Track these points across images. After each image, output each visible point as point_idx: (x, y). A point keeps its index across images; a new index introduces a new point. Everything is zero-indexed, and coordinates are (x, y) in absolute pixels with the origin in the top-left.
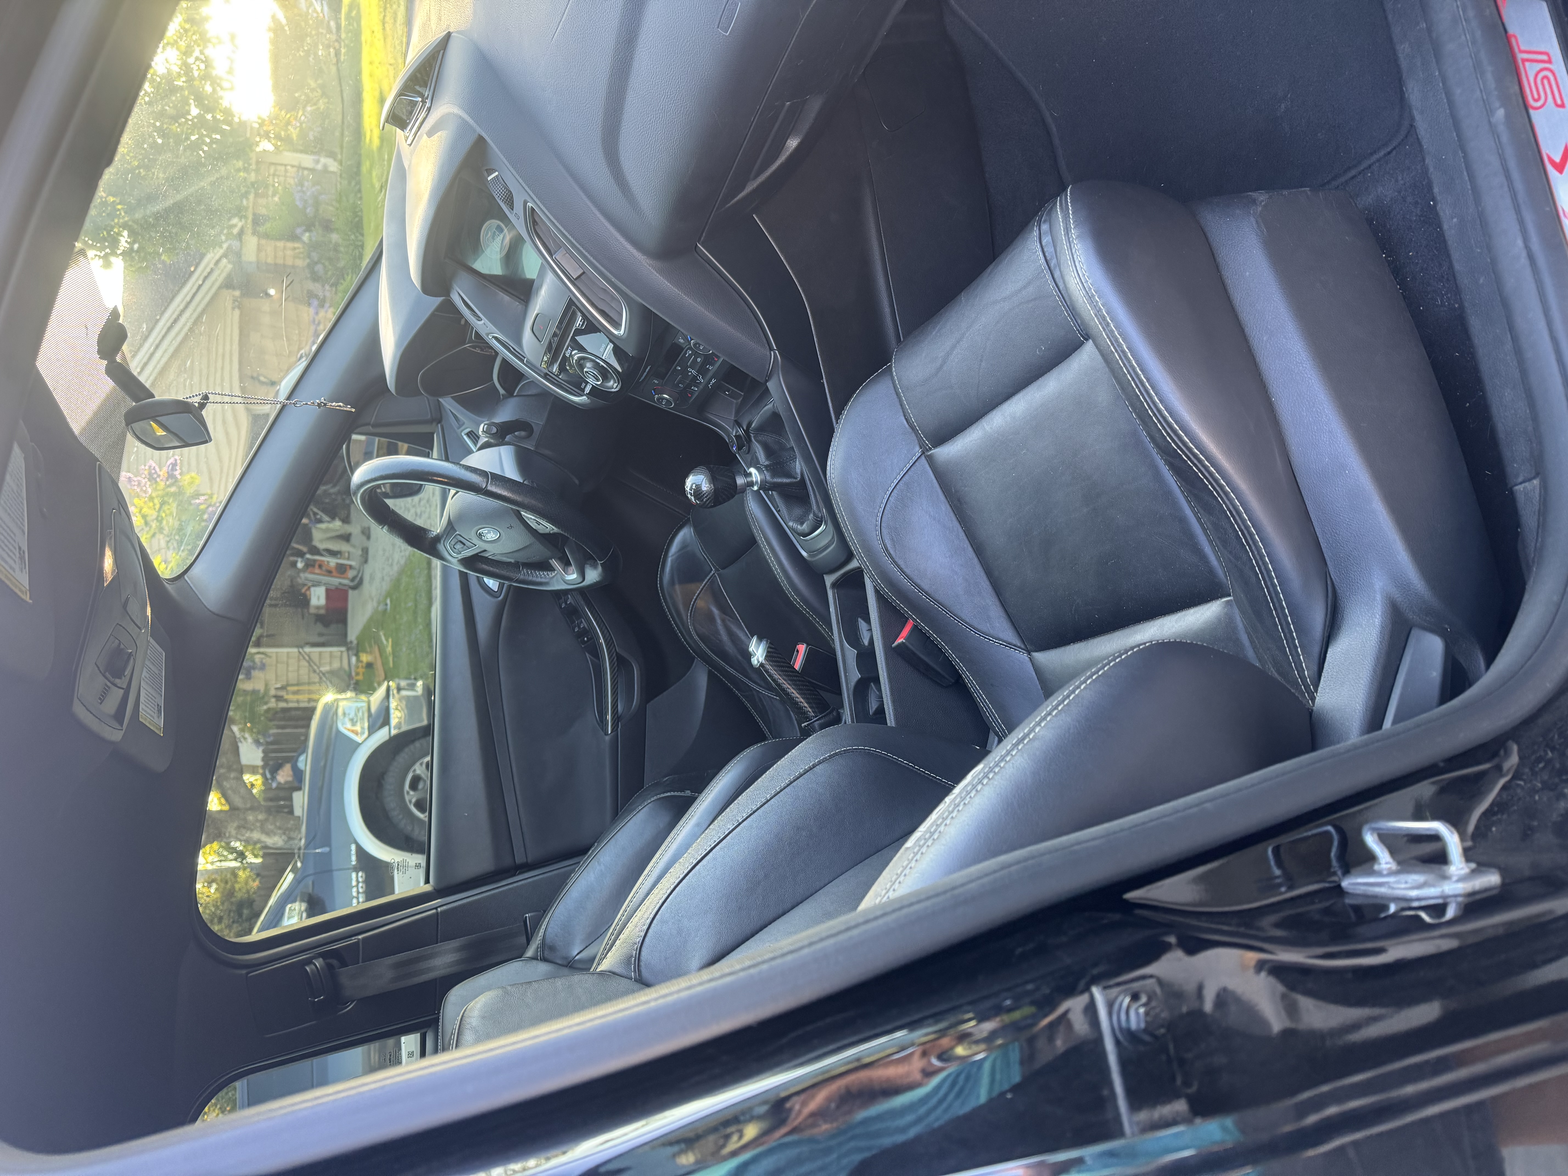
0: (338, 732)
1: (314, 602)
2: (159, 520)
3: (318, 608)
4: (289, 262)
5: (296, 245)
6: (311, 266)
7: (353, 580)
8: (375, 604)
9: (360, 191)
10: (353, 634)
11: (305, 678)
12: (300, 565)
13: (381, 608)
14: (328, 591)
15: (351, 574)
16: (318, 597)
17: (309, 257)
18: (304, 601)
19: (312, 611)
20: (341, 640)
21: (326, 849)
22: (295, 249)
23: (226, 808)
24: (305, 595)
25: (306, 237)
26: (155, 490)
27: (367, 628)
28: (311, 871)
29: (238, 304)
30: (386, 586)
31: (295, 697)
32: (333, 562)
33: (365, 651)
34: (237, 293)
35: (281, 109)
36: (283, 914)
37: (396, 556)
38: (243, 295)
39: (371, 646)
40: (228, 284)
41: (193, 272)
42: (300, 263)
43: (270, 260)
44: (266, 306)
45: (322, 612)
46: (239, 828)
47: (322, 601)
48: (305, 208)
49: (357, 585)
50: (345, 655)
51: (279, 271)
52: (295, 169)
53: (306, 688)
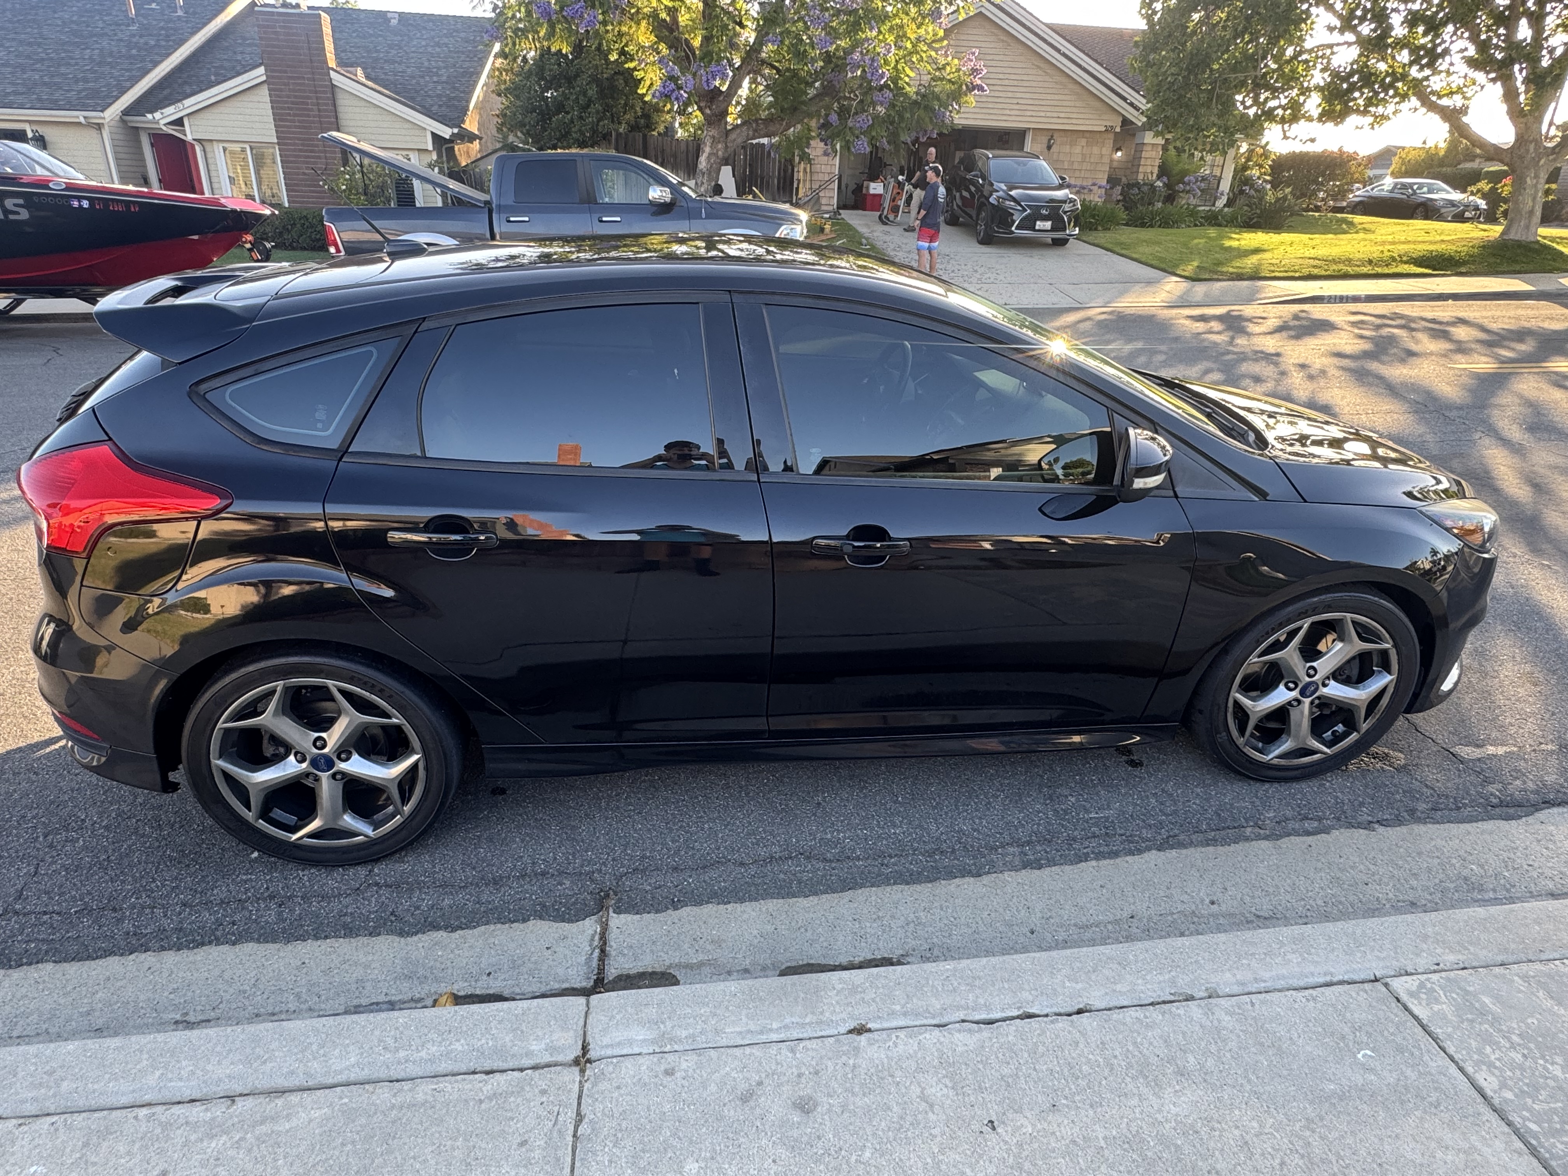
0: (781, 225)
1: (872, 185)
2: (942, 79)
3: (868, 188)
4: (1141, 170)
5: (1155, 176)
6: (1137, 185)
7: (886, 217)
8: (866, 235)
9: (1196, 225)
10: (845, 214)
11: (815, 177)
12: (900, 178)
13: (864, 241)
14: (880, 195)
15: (891, 217)
16: (876, 188)
17: (1144, 184)
18: (873, 178)
19: (865, 183)
20: (842, 206)
21: (704, 216)
22: (1152, 173)
23: (729, 128)
24: (878, 178)
25: (1159, 184)
26: (965, 74)
27: (850, 227)
28: (690, 205)
29: (1109, 130)
30: (879, 244)
31: (802, 170)
32: (901, 203)
33: (833, 225)
34: (1118, 130)
35: (1273, 161)
36: (663, 186)
37: (900, 254)
38: (1116, 133)
39: (835, 231)
40: (1126, 122)
41: (1138, 92)
42: (1141, 177)
43: (1144, 154)
44: (1106, 150)
45: (864, 191)
46: (714, 137)
47: (872, 192)
48: (1184, 183)
49: (884, 220)
50: (831, 208)
51: (1134, 162)
52: (1218, 174)
53: (808, 178)
